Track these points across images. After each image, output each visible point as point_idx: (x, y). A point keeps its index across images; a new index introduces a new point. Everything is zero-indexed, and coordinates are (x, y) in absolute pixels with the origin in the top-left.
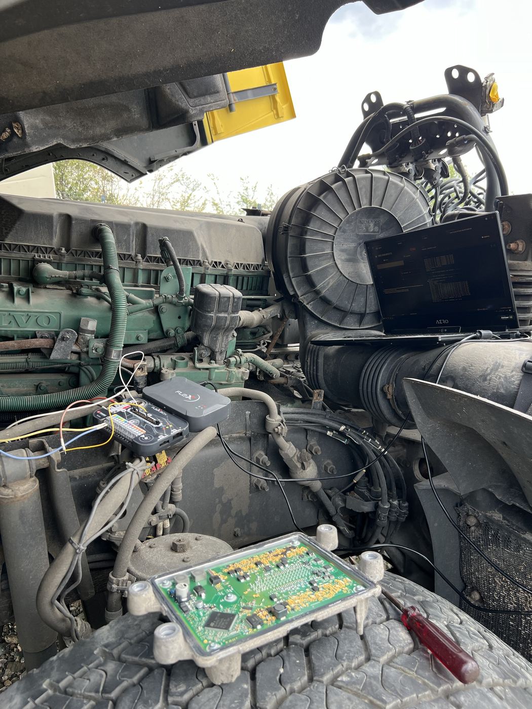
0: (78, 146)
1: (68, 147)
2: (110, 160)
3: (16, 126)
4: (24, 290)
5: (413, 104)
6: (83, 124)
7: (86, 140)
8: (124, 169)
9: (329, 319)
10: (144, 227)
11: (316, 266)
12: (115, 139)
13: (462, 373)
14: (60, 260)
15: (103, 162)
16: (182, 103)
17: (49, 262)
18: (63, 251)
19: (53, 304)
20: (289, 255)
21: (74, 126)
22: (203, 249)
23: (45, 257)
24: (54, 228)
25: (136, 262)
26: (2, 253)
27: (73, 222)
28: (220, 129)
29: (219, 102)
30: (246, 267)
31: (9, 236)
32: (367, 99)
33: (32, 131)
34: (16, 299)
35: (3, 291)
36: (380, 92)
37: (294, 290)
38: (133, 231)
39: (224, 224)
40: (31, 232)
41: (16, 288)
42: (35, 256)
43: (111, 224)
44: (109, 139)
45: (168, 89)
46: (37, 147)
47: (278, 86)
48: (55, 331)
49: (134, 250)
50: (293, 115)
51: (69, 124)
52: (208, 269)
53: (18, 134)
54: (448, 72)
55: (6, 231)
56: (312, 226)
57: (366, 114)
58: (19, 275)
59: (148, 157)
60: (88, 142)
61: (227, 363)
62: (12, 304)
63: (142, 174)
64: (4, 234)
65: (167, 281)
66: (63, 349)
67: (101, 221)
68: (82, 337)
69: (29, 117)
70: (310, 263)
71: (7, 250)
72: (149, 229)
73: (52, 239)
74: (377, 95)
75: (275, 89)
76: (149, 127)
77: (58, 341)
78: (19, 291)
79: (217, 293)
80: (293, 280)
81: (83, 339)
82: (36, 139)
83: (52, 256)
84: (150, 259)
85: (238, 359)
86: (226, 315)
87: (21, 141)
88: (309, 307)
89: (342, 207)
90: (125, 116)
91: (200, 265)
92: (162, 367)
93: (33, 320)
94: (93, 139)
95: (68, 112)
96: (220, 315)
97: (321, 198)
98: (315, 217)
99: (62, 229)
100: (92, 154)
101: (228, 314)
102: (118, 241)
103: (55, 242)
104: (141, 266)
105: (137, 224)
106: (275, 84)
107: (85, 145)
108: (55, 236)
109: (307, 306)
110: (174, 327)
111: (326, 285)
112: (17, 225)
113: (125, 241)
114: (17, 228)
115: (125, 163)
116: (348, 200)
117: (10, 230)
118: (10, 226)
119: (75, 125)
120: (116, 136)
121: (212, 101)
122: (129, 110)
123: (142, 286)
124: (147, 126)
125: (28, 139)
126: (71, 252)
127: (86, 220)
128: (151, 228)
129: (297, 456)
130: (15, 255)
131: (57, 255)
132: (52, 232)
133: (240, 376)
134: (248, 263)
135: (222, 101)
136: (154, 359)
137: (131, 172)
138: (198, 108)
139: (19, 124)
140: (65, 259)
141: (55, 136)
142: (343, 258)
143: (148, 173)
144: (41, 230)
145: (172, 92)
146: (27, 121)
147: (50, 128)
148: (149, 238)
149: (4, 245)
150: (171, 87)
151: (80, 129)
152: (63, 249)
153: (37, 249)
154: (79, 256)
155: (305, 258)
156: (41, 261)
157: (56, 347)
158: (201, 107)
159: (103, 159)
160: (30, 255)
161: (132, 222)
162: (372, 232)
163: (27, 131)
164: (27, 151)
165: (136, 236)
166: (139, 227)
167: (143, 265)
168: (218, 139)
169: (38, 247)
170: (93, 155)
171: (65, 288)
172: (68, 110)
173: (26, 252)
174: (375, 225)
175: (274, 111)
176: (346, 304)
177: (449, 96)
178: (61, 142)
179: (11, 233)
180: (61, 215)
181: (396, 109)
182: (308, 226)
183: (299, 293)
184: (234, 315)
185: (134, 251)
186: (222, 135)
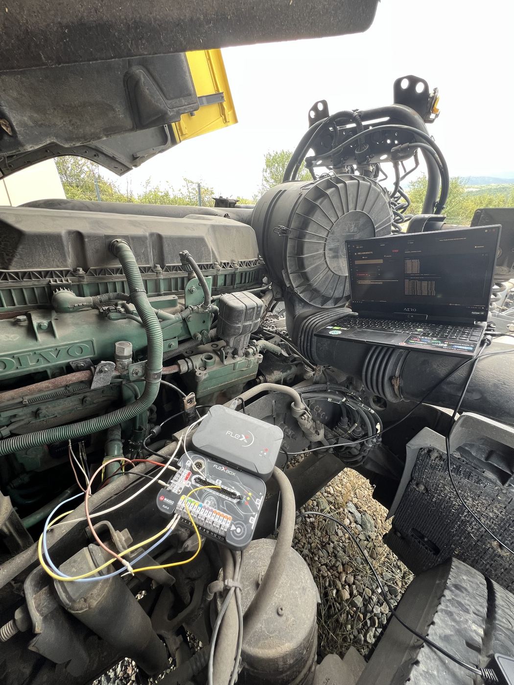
0: (72, 145)
1: (62, 146)
2: (101, 156)
3: (4, 123)
4: (45, 323)
5: (360, 112)
6: (72, 123)
7: (78, 139)
8: (114, 164)
9: (314, 303)
10: (160, 237)
11: (311, 264)
12: (105, 138)
13: (493, 389)
14: (79, 281)
15: (95, 158)
16: (161, 105)
17: (67, 287)
18: (81, 271)
19: (81, 332)
20: (288, 255)
21: (64, 125)
22: (213, 252)
23: (62, 281)
24: (66, 248)
25: (157, 273)
26: (10, 283)
27: (86, 240)
28: (185, 131)
29: (192, 105)
30: (248, 264)
31: (13, 263)
32: (315, 108)
33: (23, 129)
34: (39, 336)
35: (22, 326)
36: (327, 100)
37: (290, 283)
38: (149, 242)
39: (226, 226)
40: (40, 255)
41: (36, 322)
42: (50, 282)
43: (126, 238)
44: (99, 138)
45: (147, 89)
46: (31, 146)
47: (224, 94)
48: (90, 358)
49: (153, 260)
50: (236, 121)
51: (59, 122)
52: (219, 271)
53: (8, 132)
54: (398, 83)
55: (8, 257)
56: (310, 230)
57: (312, 121)
58: (37, 303)
59: (132, 154)
60: (80, 141)
61: (247, 354)
62: (35, 342)
63: (129, 169)
64: (7, 261)
65: (191, 293)
66: (103, 379)
67: (116, 237)
68: (120, 363)
69: (15, 113)
70: (306, 262)
71: (15, 279)
72: (164, 240)
73: (65, 260)
74: (324, 103)
75: (223, 97)
76: (133, 127)
77: (96, 374)
78: (39, 326)
79: (244, 306)
80: (290, 275)
81: (121, 365)
82: (28, 138)
83: (70, 280)
84: (169, 269)
85: (255, 350)
86: (251, 323)
87: (12, 140)
88: (301, 295)
89: (335, 212)
90: (111, 115)
91: (213, 268)
92: (195, 368)
93: (63, 353)
94: (84, 138)
95: (55, 109)
96: (246, 324)
97: (318, 203)
98: (312, 222)
99: (75, 248)
100: (85, 150)
101: (252, 321)
102: (137, 255)
103: (70, 262)
104: (162, 277)
105: (152, 235)
106: (222, 93)
107: (78, 144)
108: (69, 256)
109: (300, 295)
110: (200, 331)
111: (317, 280)
112: (20, 249)
113: (143, 254)
114: (21, 252)
115: (113, 159)
116: (339, 205)
117: (13, 256)
118: (12, 251)
119: (65, 123)
120: (105, 135)
121: (186, 104)
122: (114, 110)
123: (165, 294)
124: (132, 126)
125: (20, 138)
126: (90, 272)
127: (100, 237)
128: (166, 238)
129: (313, 427)
130: (26, 283)
131: (74, 276)
132: (64, 253)
133: (256, 361)
134: (249, 260)
135: (194, 103)
136: (187, 363)
137: (120, 167)
138: (174, 109)
139: (6, 121)
140: (85, 280)
141: (48, 135)
142: (330, 255)
143: (133, 167)
144: (50, 252)
145: (150, 92)
146: (14, 117)
147: (41, 126)
148: (166, 249)
149: (9, 275)
150: (150, 88)
151: (71, 128)
152: (81, 269)
153: (51, 274)
154: (99, 275)
155: (303, 258)
156: (58, 287)
157: (95, 379)
158: (177, 109)
159: (95, 156)
160: (44, 281)
161: (147, 234)
162: (352, 233)
163: (16, 129)
164: (22, 150)
165: (153, 247)
166: (155, 237)
167: (163, 275)
168: (185, 139)
169: (52, 271)
170: (86, 152)
171: (90, 308)
172: (55, 107)
173: (39, 278)
174: (355, 226)
175: (223, 116)
176: (330, 293)
177: (394, 106)
178: (55, 141)
179: (15, 259)
180: (70, 233)
181: (345, 117)
182: (307, 230)
183: (294, 286)
184: (256, 321)
185: (153, 262)
186: (187, 136)
